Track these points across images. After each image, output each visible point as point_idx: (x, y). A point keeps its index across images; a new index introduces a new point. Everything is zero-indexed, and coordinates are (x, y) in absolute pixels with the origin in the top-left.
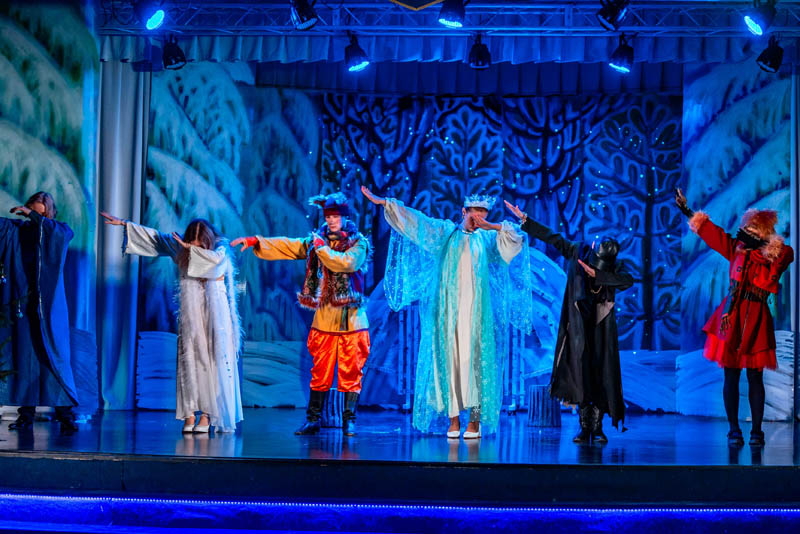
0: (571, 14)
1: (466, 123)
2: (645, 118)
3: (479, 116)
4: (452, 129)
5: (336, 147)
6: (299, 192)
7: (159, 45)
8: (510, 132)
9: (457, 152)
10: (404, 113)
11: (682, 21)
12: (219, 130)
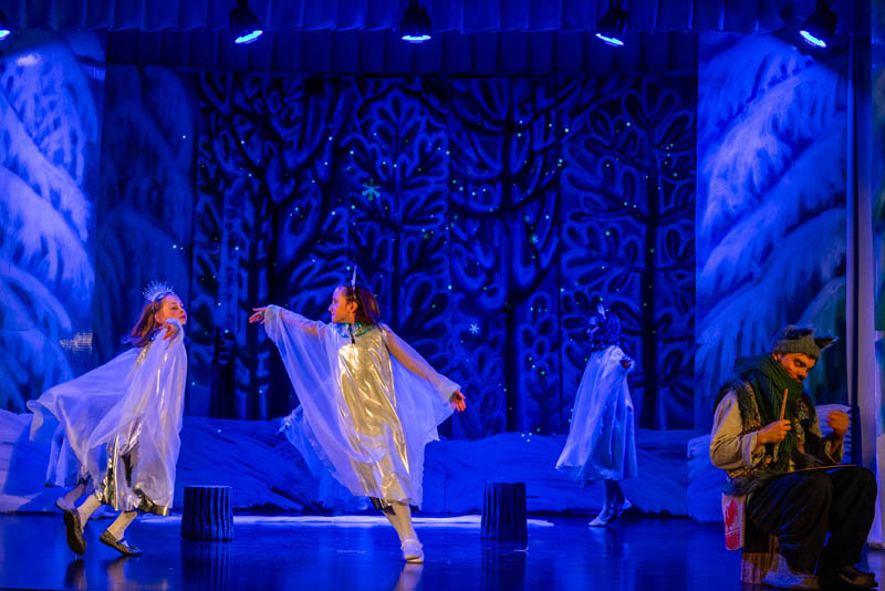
1: (398, 114)
2: (645, 107)
3: (416, 104)
4: (378, 122)
5: (218, 147)
6: (167, 208)
8: (458, 125)
10: (312, 100)
12: (57, 124)
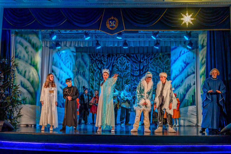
0: (146, 36)
1: (122, 60)
2: (162, 58)
3: (125, 58)
4: (119, 61)
5: (94, 65)
6: (85, 75)
7: (55, 43)
8: (132, 62)
9: (120, 66)
10: (109, 58)
11: (170, 37)
12: (68, 62)
